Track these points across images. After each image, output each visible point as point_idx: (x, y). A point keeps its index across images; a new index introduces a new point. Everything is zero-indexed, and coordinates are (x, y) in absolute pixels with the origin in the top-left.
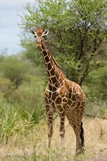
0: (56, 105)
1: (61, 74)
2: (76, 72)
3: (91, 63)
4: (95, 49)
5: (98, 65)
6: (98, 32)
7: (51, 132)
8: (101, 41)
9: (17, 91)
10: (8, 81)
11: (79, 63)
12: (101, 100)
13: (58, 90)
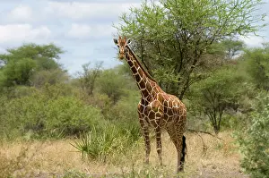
0: (150, 121)
1: (155, 87)
2: (176, 85)
3: (192, 75)
4: (196, 61)
5: (200, 77)
6: (198, 43)
7: (149, 148)
8: (201, 52)
9: (115, 106)
10: (105, 97)
11: (179, 76)
12: (203, 114)
13: (151, 105)
